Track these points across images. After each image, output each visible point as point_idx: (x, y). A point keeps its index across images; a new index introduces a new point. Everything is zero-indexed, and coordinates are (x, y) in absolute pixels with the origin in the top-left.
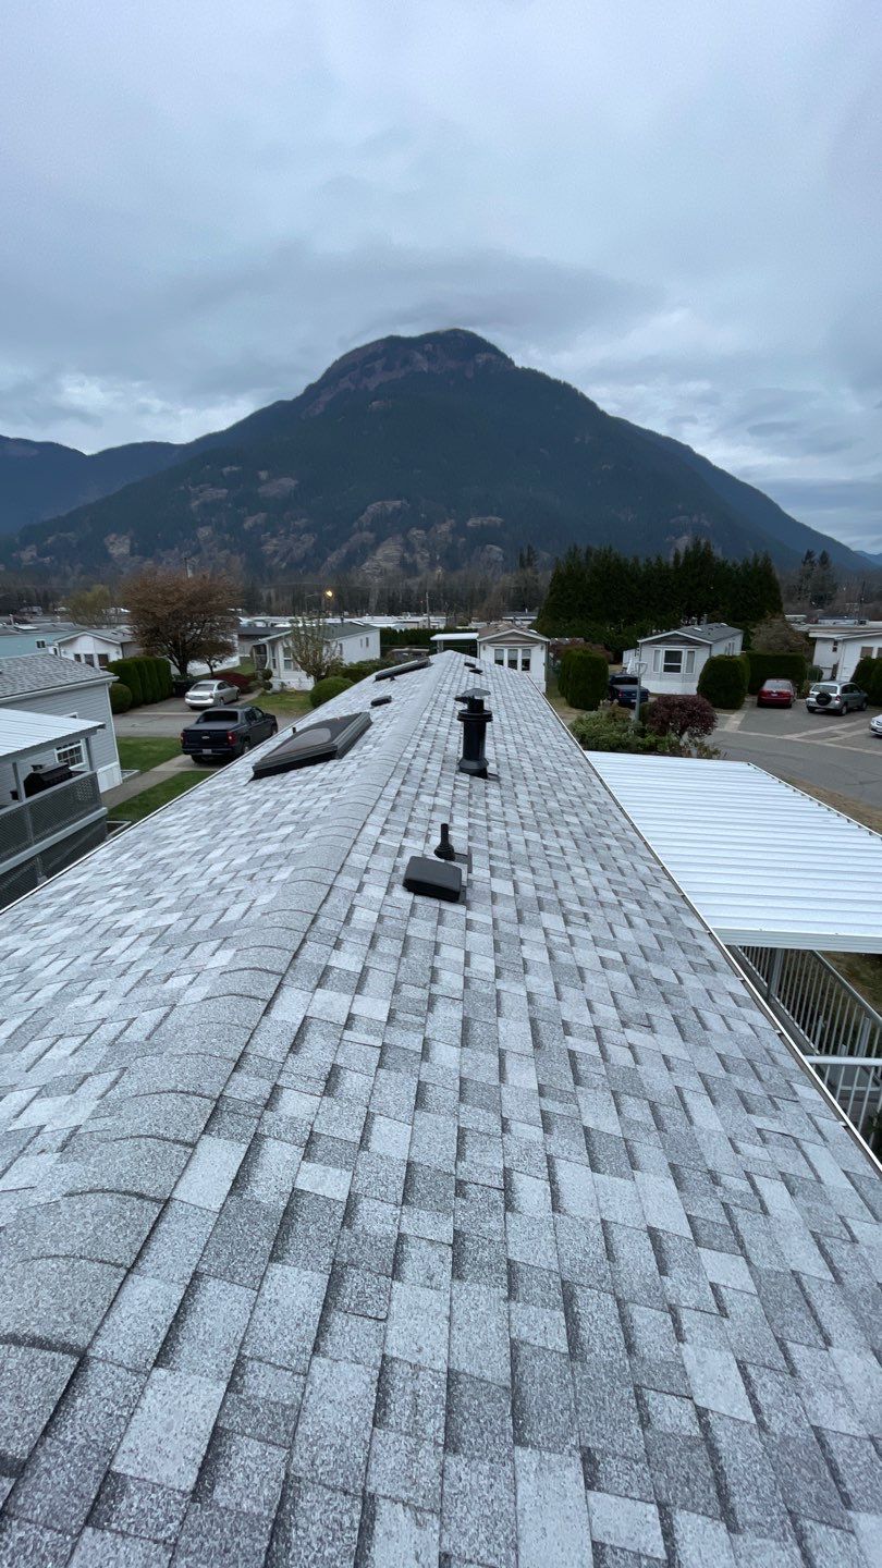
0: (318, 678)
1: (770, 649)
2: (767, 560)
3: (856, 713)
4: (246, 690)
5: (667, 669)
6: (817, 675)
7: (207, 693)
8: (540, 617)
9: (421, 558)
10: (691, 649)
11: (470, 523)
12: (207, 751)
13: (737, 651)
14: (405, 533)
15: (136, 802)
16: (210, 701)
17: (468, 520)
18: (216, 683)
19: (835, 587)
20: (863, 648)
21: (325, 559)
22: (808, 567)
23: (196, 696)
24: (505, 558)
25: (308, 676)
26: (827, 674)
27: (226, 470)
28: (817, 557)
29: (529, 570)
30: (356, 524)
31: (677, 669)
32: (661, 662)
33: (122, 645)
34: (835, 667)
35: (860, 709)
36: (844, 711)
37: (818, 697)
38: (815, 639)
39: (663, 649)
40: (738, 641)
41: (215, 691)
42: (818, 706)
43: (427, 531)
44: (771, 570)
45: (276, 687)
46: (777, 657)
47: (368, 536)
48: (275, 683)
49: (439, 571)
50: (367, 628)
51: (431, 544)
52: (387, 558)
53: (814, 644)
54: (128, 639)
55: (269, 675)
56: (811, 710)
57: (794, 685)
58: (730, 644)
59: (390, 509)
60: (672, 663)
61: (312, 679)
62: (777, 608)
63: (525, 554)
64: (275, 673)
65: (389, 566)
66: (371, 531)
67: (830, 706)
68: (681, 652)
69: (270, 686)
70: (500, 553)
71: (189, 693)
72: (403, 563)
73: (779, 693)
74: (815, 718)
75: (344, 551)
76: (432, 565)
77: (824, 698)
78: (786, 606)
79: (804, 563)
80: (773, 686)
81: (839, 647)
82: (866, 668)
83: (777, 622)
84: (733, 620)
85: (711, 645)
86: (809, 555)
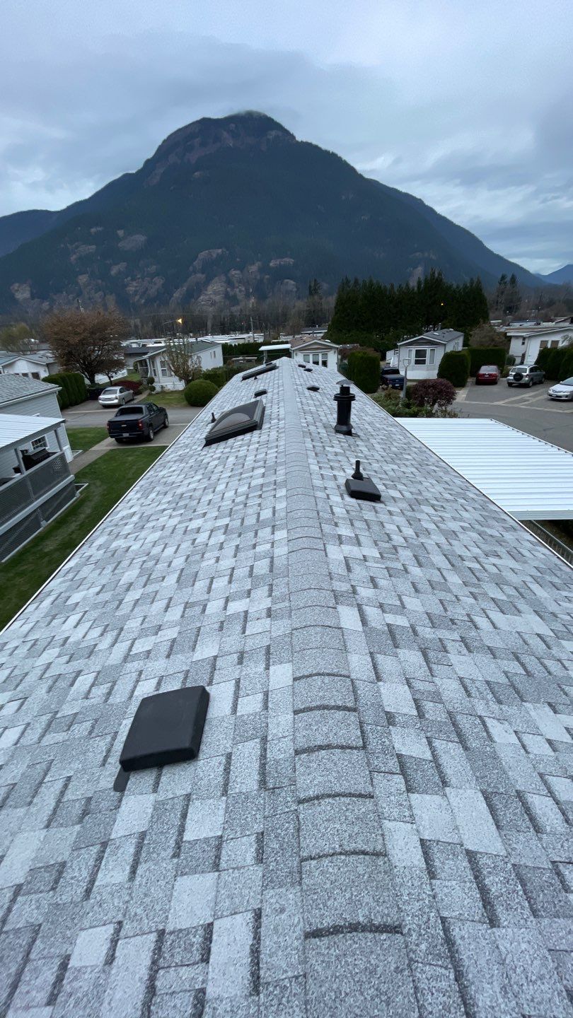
0: (188, 382)
1: (482, 345)
2: (479, 282)
3: (538, 386)
4: (138, 393)
5: (417, 362)
6: (512, 361)
7: (114, 396)
8: (329, 330)
9: (239, 292)
10: (433, 347)
11: (271, 264)
12: (126, 435)
13: (460, 348)
14: (226, 273)
15: (87, 471)
16: (116, 401)
17: (270, 262)
18: (118, 388)
19: (519, 300)
20: (542, 341)
21: (172, 296)
22: (503, 286)
23: (105, 398)
24: (298, 289)
25: (180, 381)
26: (518, 360)
27: (93, 230)
28: (508, 279)
29: (316, 297)
30: (191, 268)
31: (423, 362)
32: (413, 358)
33: (48, 365)
34: (524, 356)
35: (541, 383)
36: (531, 384)
37: (514, 376)
38: (511, 337)
39: (414, 349)
40: (461, 341)
41: (118, 394)
42: (514, 382)
43: (242, 271)
44: (481, 290)
45: (158, 389)
46: (487, 350)
47: (200, 276)
48: (157, 386)
49: (253, 300)
50: (213, 344)
51: (245, 281)
52: (215, 293)
53: (510, 341)
54: (51, 361)
55: (152, 381)
56: (510, 385)
57: (499, 368)
58: (455, 343)
59: (215, 256)
60: (420, 359)
61: (183, 381)
62: (486, 318)
63: (313, 284)
64: (156, 379)
65: (217, 298)
66: (203, 273)
67: (522, 382)
68: (425, 351)
69: (154, 389)
70: (294, 285)
71: (101, 397)
72: (227, 296)
73: (490, 375)
74: (513, 390)
75: (185, 289)
76: (248, 296)
77: (518, 376)
78: (491, 315)
79: (500, 284)
80: (486, 370)
81: (526, 341)
82: (544, 354)
83: (486, 326)
84: (457, 327)
85: (445, 345)
86: (503, 277)
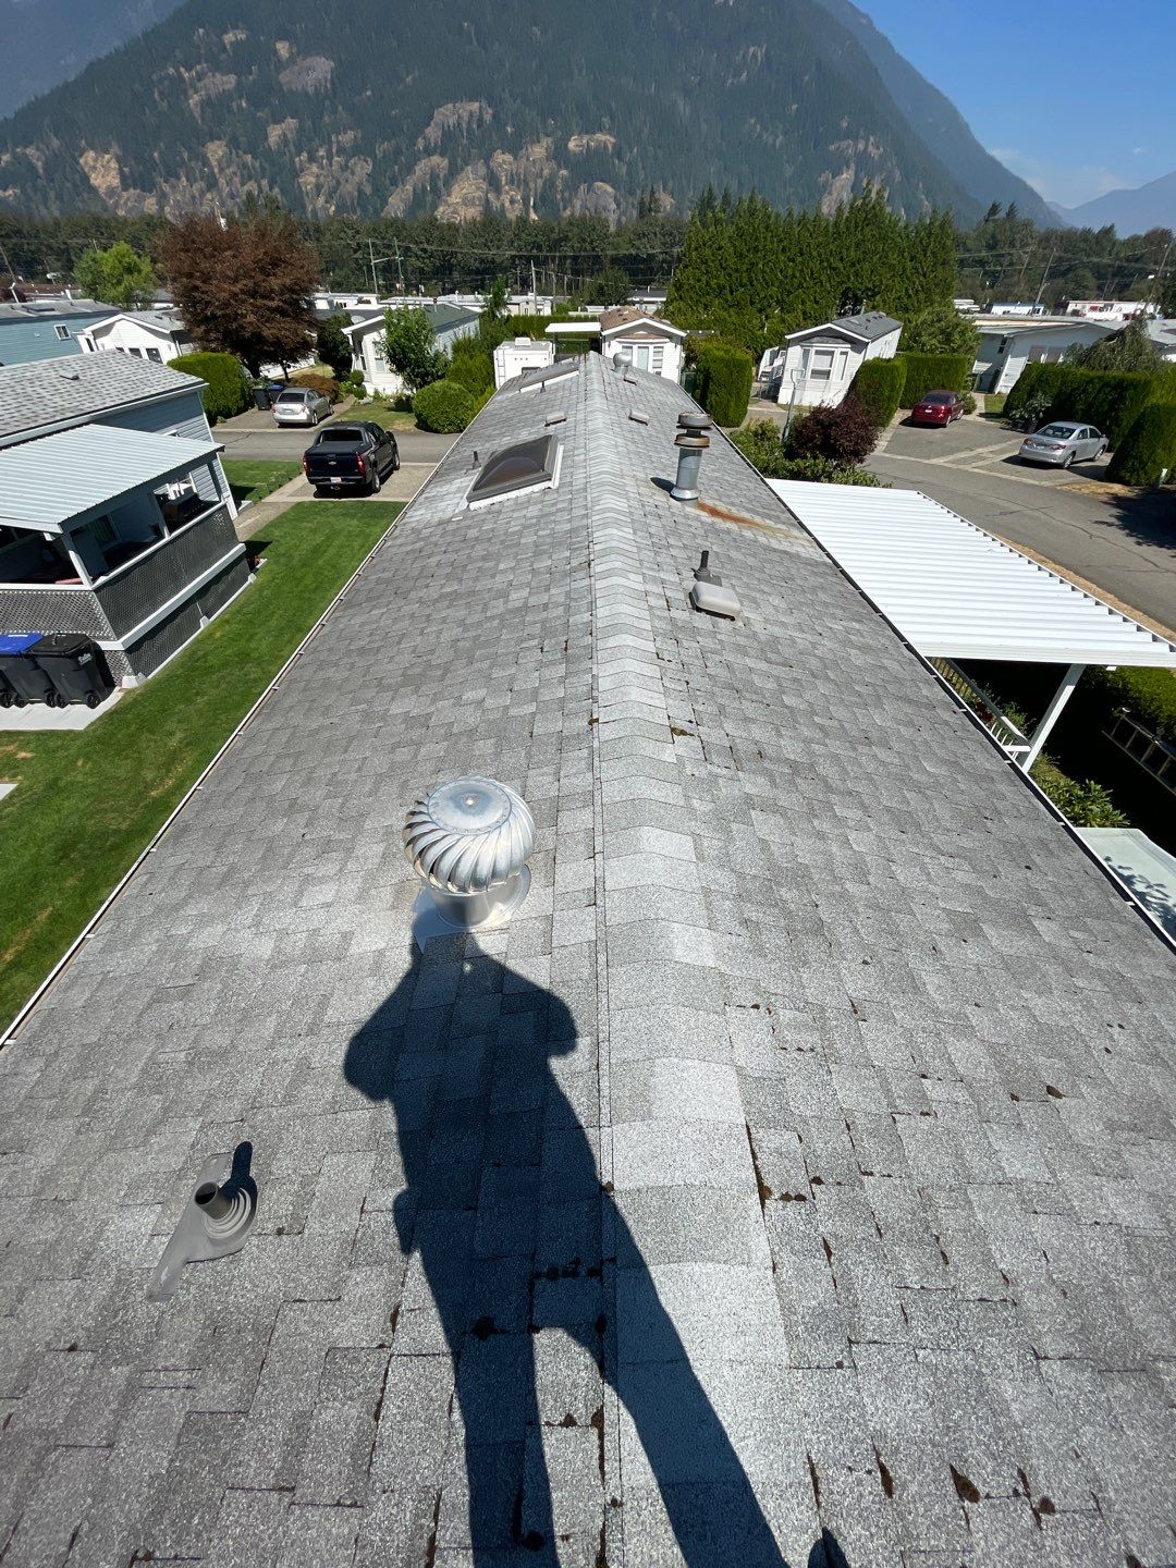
4: (337, 400)
5: (815, 375)
7: (298, 406)
8: (669, 298)
10: (845, 347)
11: (571, 145)
12: (334, 480)
13: (892, 353)
14: (487, 158)
16: (304, 416)
17: (569, 139)
18: (304, 392)
23: (285, 409)
24: (618, 204)
27: (228, 37)
28: (1003, 211)
30: (421, 144)
31: (826, 375)
32: (810, 366)
33: (173, 336)
39: (813, 348)
40: (895, 338)
43: (516, 156)
45: (371, 394)
47: (439, 163)
48: (369, 389)
51: (522, 179)
52: (467, 201)
54: (179, 326)
55: (359, 377)
58: (886, 342)
59: (465, 117)
60: (821, 369)
62: (947, 294)
63: (647, 200)
64: (366, 376)
65: (470, 213)
66: (443, 155)
68: (831, 354)
69: (364, 393)
70: (611, 195)
72: (487, 209)
81: (1007, 346)
83: (944, 310)
84: (894, 309)
85: (867, 344)
86: (994, 209)
